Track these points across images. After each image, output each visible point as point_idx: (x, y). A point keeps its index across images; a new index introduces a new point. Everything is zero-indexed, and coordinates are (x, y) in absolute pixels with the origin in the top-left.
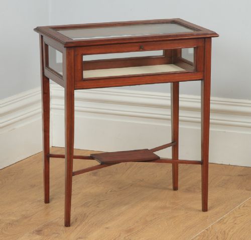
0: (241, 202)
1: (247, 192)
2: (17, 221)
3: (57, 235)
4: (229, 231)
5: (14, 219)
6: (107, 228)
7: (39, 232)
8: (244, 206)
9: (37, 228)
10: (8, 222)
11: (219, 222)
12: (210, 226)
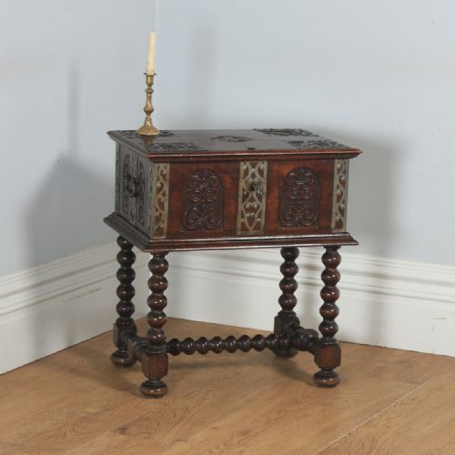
0: (397, 399)
1: (407, 384)
2: (96, 414)
3: (147, 435)
4: (380, 437)
5: (92, 411)
6: (215, 428)
7: (123, 430)
8: (401, 404)
9: (121, 425)
10: (83, 415)
11: (366, 424)
12: (354, 430)
